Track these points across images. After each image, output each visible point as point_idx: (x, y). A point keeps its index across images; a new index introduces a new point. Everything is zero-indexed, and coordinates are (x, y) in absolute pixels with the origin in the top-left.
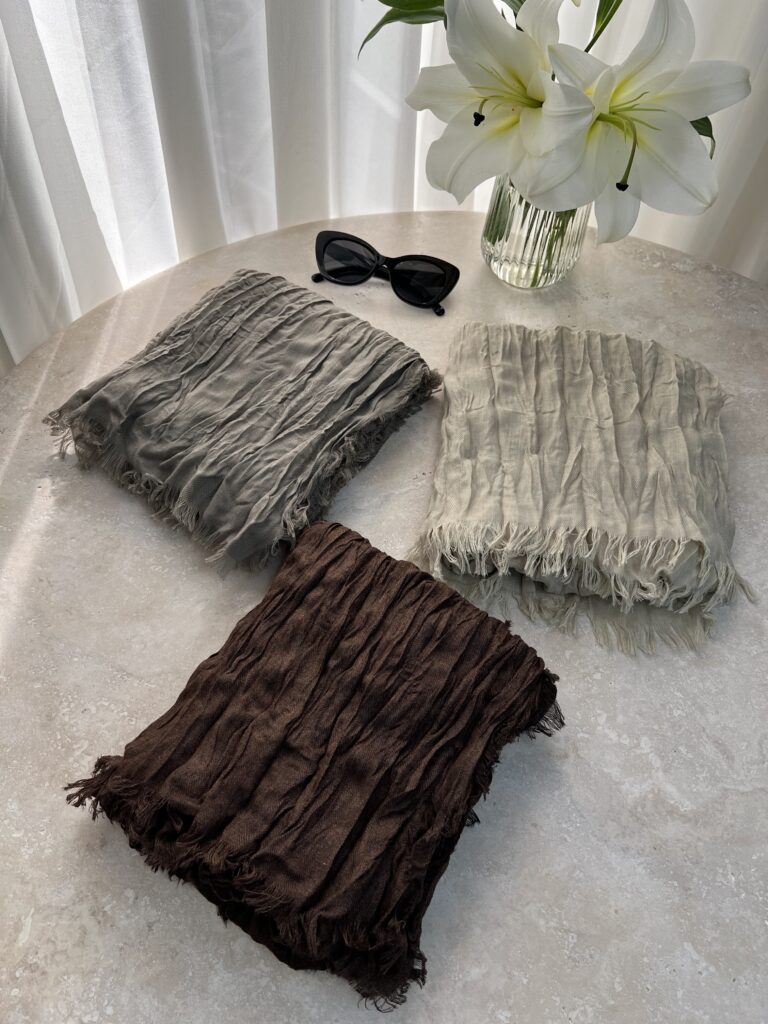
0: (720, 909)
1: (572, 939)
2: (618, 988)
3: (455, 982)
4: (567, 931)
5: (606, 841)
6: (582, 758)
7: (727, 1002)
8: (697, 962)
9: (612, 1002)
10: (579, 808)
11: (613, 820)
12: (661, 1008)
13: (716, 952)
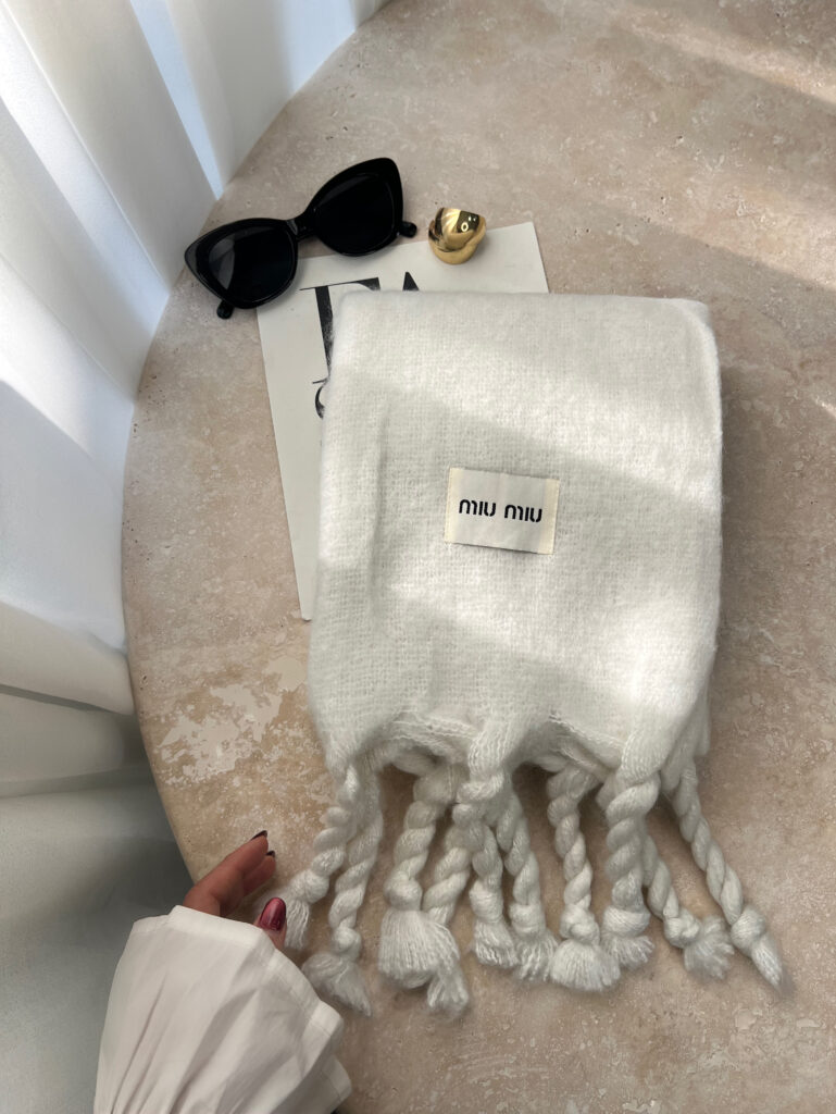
0: (612, 281)
1: (740, 211)
2: (689, 192)
3: (828, 147)
4: (746, 216)
5: (734, 300)
6: (785, 369)
7: (591, 212)
8: (623, 233)
9: (692, 180)
10: (771, 321)
11: (734, 321)
12: (647, 189)
13: (610, 246)
